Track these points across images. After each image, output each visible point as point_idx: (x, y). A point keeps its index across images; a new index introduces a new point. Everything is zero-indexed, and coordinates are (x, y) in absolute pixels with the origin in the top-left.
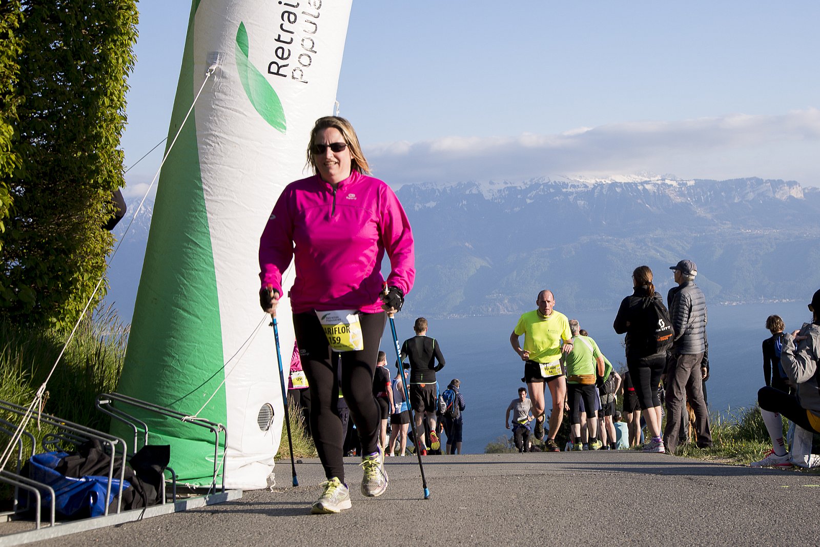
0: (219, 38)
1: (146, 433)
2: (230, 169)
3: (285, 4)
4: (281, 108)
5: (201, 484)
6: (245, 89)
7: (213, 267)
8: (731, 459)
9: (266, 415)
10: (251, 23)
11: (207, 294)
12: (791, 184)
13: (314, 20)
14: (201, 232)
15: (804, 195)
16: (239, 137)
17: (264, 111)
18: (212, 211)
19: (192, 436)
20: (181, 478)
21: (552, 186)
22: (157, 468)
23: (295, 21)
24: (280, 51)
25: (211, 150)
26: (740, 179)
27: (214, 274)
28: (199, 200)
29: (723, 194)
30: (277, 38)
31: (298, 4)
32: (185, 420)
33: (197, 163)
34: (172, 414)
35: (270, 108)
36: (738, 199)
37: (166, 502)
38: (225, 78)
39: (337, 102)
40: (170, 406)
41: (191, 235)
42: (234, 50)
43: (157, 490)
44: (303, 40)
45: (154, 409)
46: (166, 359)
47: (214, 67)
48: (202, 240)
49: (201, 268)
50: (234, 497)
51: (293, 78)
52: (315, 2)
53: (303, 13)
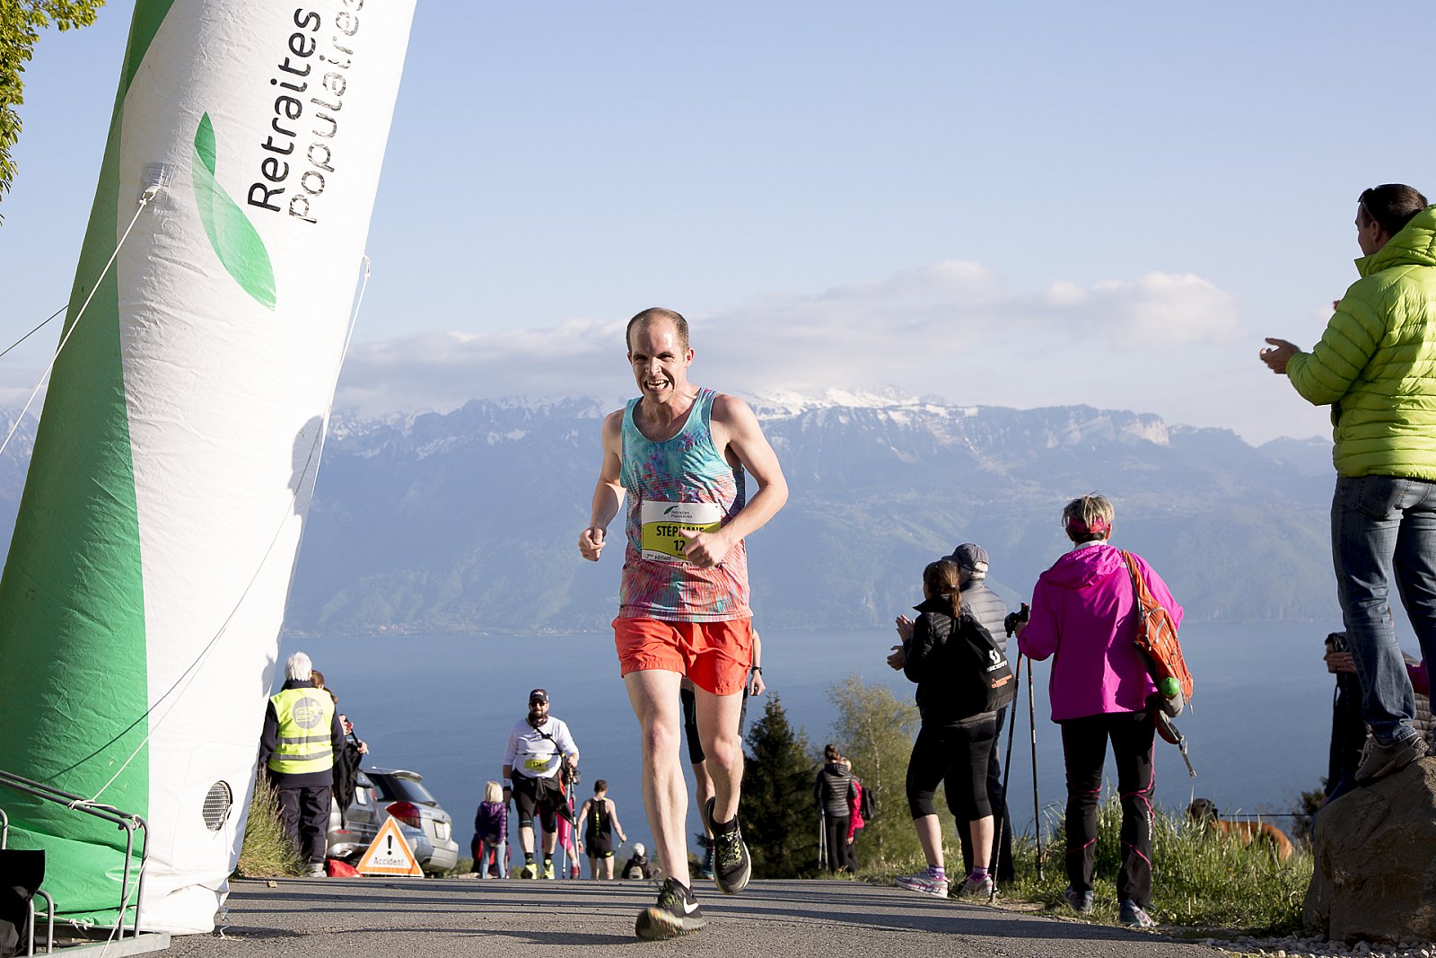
0: (168, 139)
1: (4, 828)
2: (174, 366)
3: (283, 85)
4: (268, 264)
5: (96, 922)
6: (206, 230)
7: (138, 538)
8: (1033, 905)
9: (218, 802)
10: (221, 116)
11: (123, 584)
12: (1148, 419)
13: (331, 114)
14: (118, 476)
15: (1170, 439)
16: (192, 312)
17: (238, 268)
18: (140, 440)
19: (85, 836)
20: (62, 910)
22: (22, 892)
23: (298, 115)
24: (270, 168)
25: (143, 334)
26: (1056, 407)
27: (137, 550)
28: (118, 421)
29: (1027, 432)
30: (265, 143)
31: (305, 85)
32: (75, 807)
33: (118, 355)
34: (52, 795)
35: (249, 264)
36: (1053, 442)
37: (34, 952)
38: (174, 209)
39: (366, 258)
40: (49, 780)
41: (100, 481)
42: (190, 162)
43: (19, 930)
44: (312, 148)
45: (20, 784)
46: (46, 697)
47: (153, 190)
48: (120, 489)
49: (114, 539)
50: (155, 947)
51: (292, 213)
52: (334, 83)
53: (314, 100)
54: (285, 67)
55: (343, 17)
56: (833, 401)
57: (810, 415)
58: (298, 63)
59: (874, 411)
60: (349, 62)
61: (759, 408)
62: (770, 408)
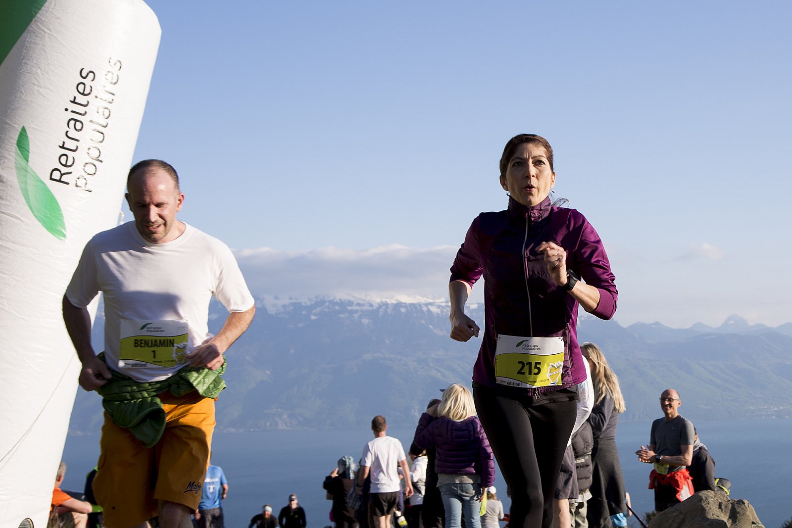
3: (73, 112)
4: (61, 216)
6: (24, 195)
10: (33, 128)
13: (102, 129)
16: (14, 243)
17: (42, 217)
21: (337, 304)
23: (81, 130)
24: (63, 159)
30: (61, 145)
31: (86, 113)
35: (50, 215)
38: (3, 182)
39: (122, 212)
42: (13, 154)
44: (89, 148)
51: (77, 186)
52: (104, 112)
53: (91, 121)
54: (74, 102)
55: (109, 73)
56: (397, 300)
57: (384, 307)
58: (81, 99)
59: (420, 305)
60: (113, 100)
61: (355, 302)
62: (361, 302)
